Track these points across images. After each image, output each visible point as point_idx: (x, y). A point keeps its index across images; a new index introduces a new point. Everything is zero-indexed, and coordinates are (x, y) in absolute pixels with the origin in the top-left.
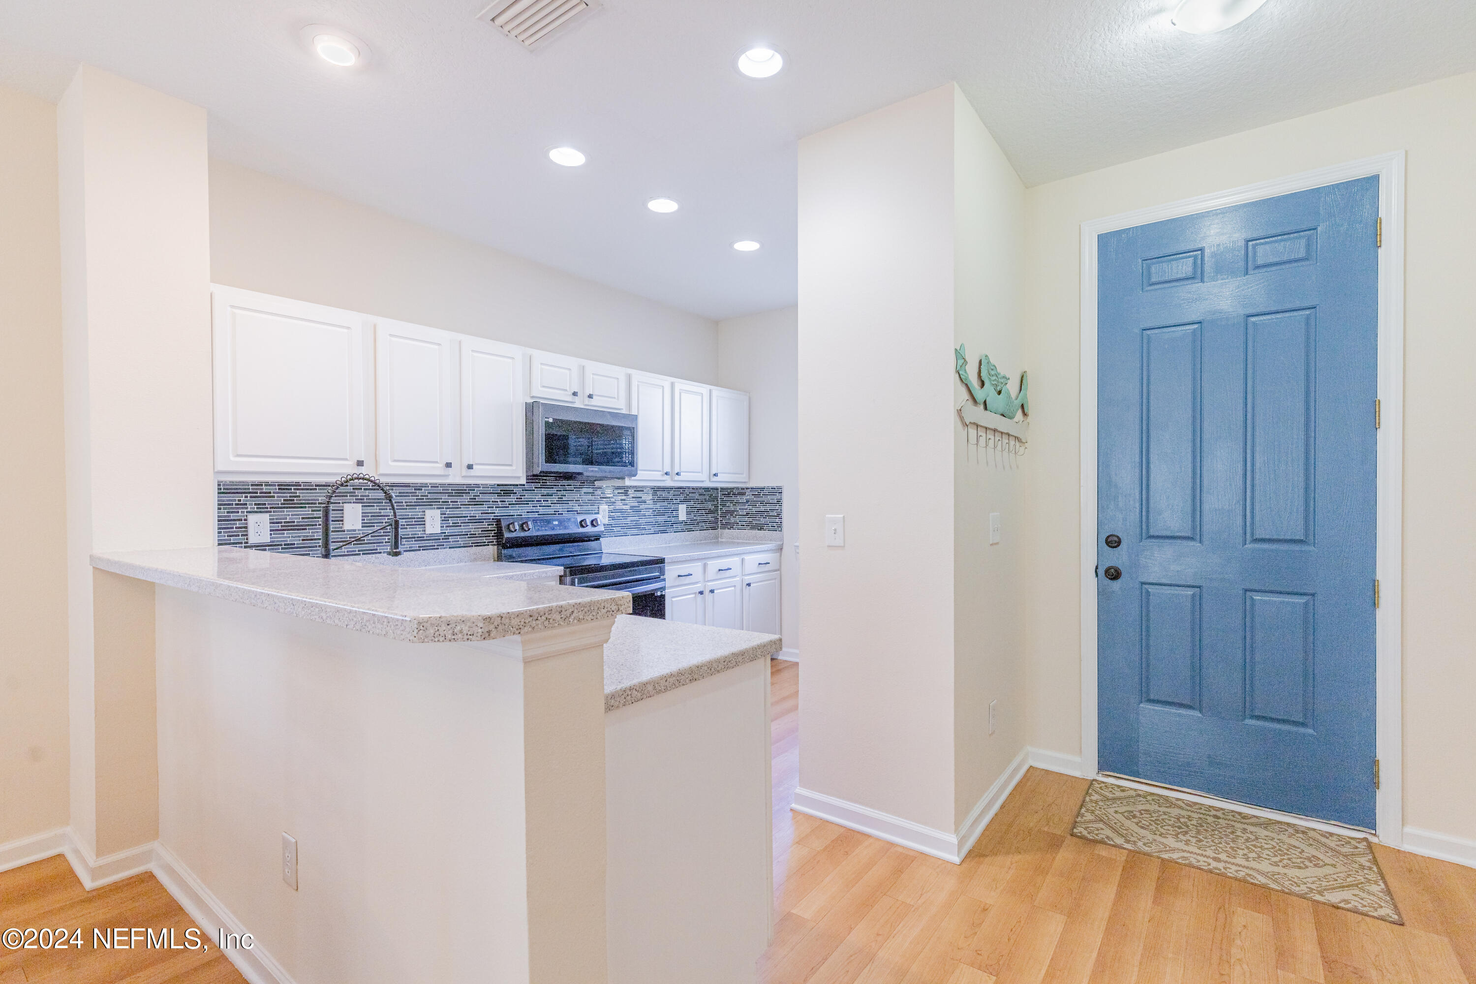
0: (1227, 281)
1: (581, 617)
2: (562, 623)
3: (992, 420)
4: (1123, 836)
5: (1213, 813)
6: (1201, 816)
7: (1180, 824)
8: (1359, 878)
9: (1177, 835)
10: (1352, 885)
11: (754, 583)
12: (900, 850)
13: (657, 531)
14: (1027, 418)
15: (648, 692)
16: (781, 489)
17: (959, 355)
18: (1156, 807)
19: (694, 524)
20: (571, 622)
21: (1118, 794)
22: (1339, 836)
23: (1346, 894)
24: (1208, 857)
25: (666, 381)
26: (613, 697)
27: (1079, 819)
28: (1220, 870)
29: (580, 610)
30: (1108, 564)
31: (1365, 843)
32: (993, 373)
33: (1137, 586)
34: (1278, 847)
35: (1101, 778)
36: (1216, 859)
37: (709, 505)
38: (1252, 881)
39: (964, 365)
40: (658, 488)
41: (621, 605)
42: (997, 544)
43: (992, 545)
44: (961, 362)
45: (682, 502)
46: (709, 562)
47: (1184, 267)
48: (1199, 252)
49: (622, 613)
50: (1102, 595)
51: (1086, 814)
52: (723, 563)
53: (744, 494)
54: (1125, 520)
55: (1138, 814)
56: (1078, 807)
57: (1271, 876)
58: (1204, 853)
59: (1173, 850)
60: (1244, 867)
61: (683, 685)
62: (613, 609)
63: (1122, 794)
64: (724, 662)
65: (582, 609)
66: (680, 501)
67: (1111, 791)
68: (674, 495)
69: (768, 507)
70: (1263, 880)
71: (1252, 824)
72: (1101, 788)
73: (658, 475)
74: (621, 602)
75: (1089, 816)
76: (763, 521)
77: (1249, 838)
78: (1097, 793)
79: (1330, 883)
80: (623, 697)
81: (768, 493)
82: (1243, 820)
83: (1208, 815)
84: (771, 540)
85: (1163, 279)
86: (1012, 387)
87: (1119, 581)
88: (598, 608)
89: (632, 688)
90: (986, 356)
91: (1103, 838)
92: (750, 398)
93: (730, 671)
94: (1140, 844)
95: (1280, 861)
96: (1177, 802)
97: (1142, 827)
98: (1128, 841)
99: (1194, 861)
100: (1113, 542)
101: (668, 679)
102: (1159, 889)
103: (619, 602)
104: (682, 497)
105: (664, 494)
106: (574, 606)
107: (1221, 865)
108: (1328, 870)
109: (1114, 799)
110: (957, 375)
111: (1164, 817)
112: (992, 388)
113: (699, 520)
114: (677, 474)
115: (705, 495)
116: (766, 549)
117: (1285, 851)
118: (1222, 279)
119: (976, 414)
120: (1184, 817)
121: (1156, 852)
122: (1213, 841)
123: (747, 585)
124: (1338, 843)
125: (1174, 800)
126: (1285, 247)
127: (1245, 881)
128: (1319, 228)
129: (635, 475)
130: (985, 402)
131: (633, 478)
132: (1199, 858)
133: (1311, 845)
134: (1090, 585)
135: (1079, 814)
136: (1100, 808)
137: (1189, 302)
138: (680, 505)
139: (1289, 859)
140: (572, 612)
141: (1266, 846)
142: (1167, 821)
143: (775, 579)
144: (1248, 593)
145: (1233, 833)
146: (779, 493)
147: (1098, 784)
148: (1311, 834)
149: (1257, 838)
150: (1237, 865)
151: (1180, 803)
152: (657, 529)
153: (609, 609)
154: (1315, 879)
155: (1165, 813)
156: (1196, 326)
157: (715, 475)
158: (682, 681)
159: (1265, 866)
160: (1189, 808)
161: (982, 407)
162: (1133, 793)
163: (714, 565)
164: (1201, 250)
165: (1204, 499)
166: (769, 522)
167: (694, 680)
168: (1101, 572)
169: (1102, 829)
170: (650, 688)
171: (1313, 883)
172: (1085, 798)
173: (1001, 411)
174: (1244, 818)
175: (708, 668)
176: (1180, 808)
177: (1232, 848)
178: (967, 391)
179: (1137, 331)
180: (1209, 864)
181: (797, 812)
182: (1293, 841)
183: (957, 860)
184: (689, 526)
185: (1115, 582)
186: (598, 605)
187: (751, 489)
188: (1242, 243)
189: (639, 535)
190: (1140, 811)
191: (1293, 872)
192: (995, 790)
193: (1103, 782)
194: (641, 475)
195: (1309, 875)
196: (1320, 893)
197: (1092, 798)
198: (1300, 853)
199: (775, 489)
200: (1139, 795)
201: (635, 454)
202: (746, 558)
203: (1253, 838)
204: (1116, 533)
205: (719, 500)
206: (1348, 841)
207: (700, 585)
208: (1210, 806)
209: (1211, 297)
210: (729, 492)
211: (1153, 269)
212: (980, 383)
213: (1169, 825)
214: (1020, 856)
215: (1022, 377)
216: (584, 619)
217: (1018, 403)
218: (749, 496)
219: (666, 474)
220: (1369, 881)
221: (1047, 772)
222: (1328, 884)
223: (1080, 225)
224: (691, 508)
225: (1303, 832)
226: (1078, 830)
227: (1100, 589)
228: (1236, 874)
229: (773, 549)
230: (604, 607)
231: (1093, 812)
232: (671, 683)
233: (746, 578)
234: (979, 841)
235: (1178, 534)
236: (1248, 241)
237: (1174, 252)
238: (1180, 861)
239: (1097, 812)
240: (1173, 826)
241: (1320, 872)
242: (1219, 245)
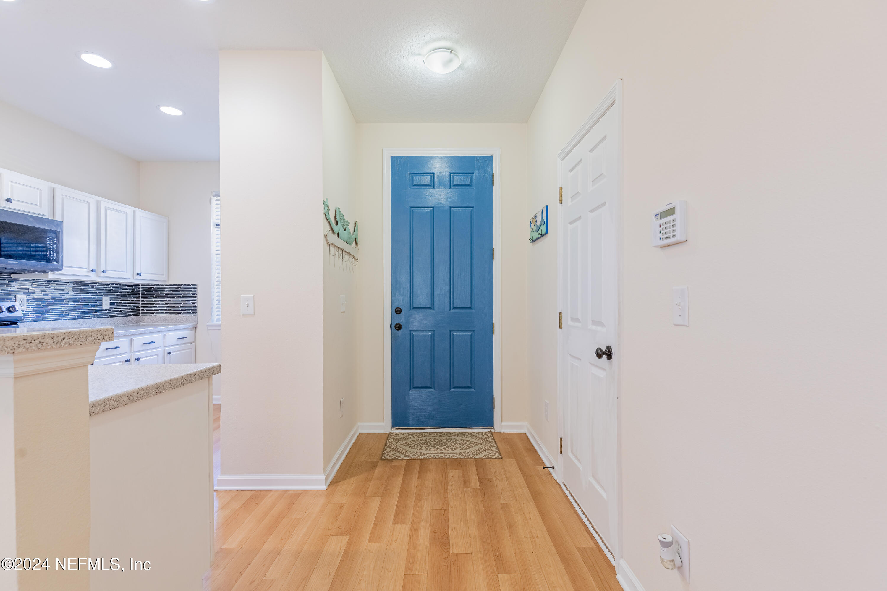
0: (443, 190)
1: (71, 342)
2: (54, 346)
3: (340, 243)
4: (404, 454)
5: (439, 435)
6: (435, 437)
7: (427, 443)
8: (489, 446)
9: (426, 448)
10: (487, 449)
11: (173, 352)
12: (290, 492)
13: (80, 317)
14: (358, 246)
15: (124, 401)
16: (196, 286)
17: (325, 204)
18: (417, 438)
19: (118, 312)
20: (62, 346)
21: (401, 436)
22: (482, 432)
23: (485, 453)
24: (438, 453)
25: (93, 199)
26: (94, 406)
27: (384, 452)
28: (443, 457)
29: (71, 338)
30: (397, 322)
31: (490, 433)
32: (342, 218)
33: (409, 332)
34: (463, 442)
35: (393, 431)
36: (441, 453)
37: (132, 298)
38: (454, 458)
39: (328, 210)
40: (81, 283)
41: (106, 335)
42: (344, 312)
43: (341, 312)
44: (326, 209)
45: (106, 294)
46: (135, 338)
47: (426, 180)
48: (433, 174)
49: (107, 341)
50: (394, 338)
51: (387, 449)
52: (148, 338)
53: (164, 289)
54: (403, 300)
55: (410, 443)
56: (383, 446)
57: (461, 454)
58: (437, 452)
59: (425, 454)
60: (451, 453)
61: (151, 396)
62: (99, 338)
63: (403, 436)
64: (181, 380)
65: (73, 336)
66: (104, 294)
67: (398, 436)
68: (97, 289)
69: (185, 299)
70: (458, 456)
71: (454, 436)
72: (393, 436)
73: (84, 272)
74: (106, 333)
75: (389, 449)
76: (180, 308)
77: (453, 442)
78: (391, 438)
79: (480, 451)
80: (102, 405)
81: (185, 289)
82: (451, 435)
83: (437, 436)
84: (187, 322)
85: (418, 184)
86: (351, 228)
87: (401, 330)
88: (86, 337)
89: (110, 399)
90: (339, 208)
91: (395, 457)
92: (169, 221)
93: (186, 386)
94: (411, 455)
95: (464, 447)
96: (425, 434)
97: (412, 448)
98: (406, 456)
99: (433, 456)
100: (398, 311)
101: (139, 393)
102: (420, 472)
103: (104, 333)
104: (106, 291)
105: (88, 288)
106: (65, 334)
107: (443, 455)
108: (479, 446)
109: (399, 439)
110: (325, 215)
111: (420, 441)
112: (342, 226)
113: (122, 309)
114: (103, 272)
115: (128, 290)
116: (184, 328)
117: (465, 443)
118: (442, 189)
119: (333, 238)
120: (428, 439)
121: (418, 457)
122: (440, 446)
123: (168, 353)
124: (482, 435)
125: (424, 433)
126: (463, 179)
127: (451, 459)
128: (475, 173)
129: (60, 270)
130: (338, 234)
131: (57, 272)
132: (435, 454)
133: (474, 438)
134: (388, 333)
135: (384, 450)
136: (393, 444)
137: (429, 197)
138: (103, 297)
139: (467, 446)
140: (64, 338)
141: (459, 443)
142: (422, 443)
143: (191, 348)
144: (452, 332)
145: (446, 441)
146: (194, 289)
147: (392, 434)
148: (474, 434)
149: (455, 441)
150: (449, 453)
151: (426, 434)
152: (80, 315)
153: (96, 338)
154: (475, 451)
155: (421, 440)
156: (432, 209)
157: (138, 274)
158: (150, 393)
159: (458, 451)
160: (430, 435)
161: (337, 236)
162: (407, 435)
163: (139, 340)
164: (433, 173)
165: (435, 290)
166: (186, 309)
167: (159, 392)
168: (393, 326)
169: (395, 453)
170: (125, 399)
171: (475, 452)
172: (386, 441)
173: (346, 240)
174: (450, 434)
175: (170, 384)
176: (427, 436)
177: (447, 447)
178: (330, 227)
179: (408, 207)
180: (439, 456)
181: (219, 491)
182: (468, 439)
183: (324, 487)
184: (112, 313)
185: (399, 331)
186: (87, 334)
187: (170, 286)
188: (448, 174)
189: (62, 320)
190: (410, 442)
191: (468, 450)
192: (343, 447)
193: (394, 433)
194: (65, 271)
195: (474, 450)
196: (477, 455)
197: (390, 441)
198: (470, 442)
199: (191, 286)
200: (410, 435)
201: (60, 253)
202: (167, 334)
203: (454, 441)
204: (399, 307)
205: (141, 294)
206: (485, 433)
207: (127, 355)
208: (438, 433)
209: (437, 196)
210: (150, 289)
211: (415, 178)
212: (335, 223)
213: (423, 444)
214: (358, 476)
215: (355, 224)
216: (74, 344)
217: (353, 237)
218: (167, 291)
219: (92, 271)
220: (492, 446)
221: (368, 434)
222: (479, 451)
223: (382, 149)
224: (114, 299)
225: (471, 434)
226: (385, 457)
227: (393, 335)
228: (448, 457)
229: (189, 327)
230: (92, 336)
231: (390, 447)
232: (141, 395)
233: (167, 348)
234: (336, 476)
235: (425, 306)
236: (451, 173)
237: (423, 172)
238: (428, 458)
239: (392, 447)
240: (424, 444)
241: (477, 448)
242: (440, 172)
